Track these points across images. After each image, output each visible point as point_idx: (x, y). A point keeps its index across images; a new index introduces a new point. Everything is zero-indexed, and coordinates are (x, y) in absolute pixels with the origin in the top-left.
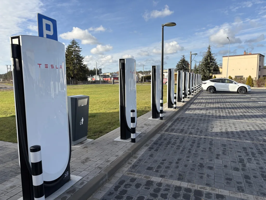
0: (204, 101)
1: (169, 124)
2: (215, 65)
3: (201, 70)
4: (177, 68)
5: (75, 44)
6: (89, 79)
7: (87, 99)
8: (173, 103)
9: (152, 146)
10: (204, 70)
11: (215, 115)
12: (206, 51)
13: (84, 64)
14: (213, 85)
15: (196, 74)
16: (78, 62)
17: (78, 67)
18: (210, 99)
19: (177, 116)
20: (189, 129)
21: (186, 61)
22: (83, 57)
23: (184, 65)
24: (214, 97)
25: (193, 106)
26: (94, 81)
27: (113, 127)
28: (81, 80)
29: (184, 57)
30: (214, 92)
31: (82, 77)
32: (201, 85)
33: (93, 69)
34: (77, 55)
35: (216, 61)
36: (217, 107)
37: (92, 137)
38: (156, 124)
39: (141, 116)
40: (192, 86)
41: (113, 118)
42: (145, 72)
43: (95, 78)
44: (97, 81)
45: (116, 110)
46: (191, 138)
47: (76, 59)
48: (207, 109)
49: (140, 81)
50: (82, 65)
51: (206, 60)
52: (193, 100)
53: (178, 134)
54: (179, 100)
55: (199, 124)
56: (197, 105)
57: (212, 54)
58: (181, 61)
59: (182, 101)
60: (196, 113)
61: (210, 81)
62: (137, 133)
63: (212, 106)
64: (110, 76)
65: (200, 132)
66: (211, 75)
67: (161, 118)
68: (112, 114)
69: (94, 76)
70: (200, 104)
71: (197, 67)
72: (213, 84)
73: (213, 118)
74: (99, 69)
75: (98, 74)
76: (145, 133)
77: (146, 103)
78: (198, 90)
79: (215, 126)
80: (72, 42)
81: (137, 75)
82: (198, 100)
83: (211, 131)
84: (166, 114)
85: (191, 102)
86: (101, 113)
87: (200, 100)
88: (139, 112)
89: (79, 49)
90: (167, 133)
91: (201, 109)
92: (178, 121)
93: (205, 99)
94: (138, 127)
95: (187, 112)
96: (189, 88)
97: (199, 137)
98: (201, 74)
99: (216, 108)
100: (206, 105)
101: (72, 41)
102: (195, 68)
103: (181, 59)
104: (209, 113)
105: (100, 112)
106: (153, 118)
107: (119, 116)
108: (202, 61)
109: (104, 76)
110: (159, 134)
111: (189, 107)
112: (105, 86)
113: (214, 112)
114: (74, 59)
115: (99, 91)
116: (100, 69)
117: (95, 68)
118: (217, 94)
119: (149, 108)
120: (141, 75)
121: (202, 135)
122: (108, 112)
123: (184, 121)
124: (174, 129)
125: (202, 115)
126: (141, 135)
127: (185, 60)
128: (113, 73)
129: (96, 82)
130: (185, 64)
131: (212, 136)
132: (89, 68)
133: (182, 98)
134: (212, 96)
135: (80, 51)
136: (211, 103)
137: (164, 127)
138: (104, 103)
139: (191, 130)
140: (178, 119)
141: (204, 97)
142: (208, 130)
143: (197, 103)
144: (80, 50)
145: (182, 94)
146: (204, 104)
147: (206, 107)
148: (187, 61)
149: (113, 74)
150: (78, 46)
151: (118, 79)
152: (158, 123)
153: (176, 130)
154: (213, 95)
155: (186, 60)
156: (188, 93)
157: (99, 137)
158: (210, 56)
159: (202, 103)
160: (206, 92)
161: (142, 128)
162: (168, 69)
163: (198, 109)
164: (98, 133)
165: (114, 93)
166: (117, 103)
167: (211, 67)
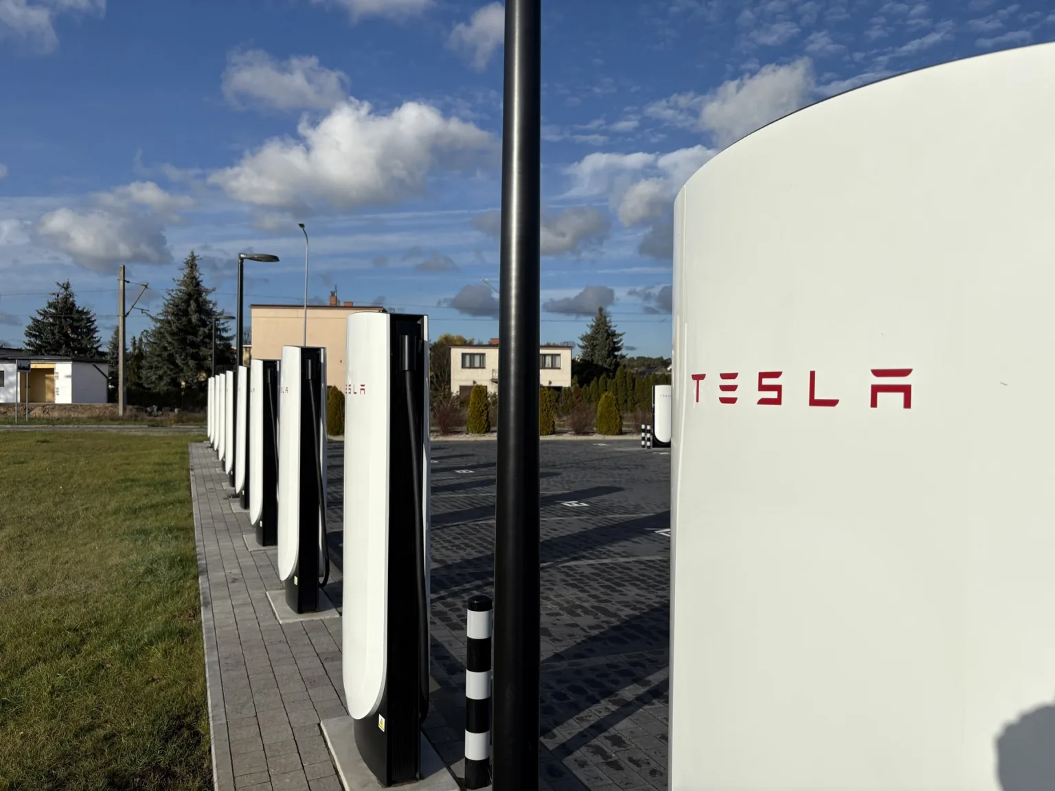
2: (221, 338)
3: (159, 356)
4: (32, 339)
10: (171, 356)
12: (180, 274)
21: (78, 311)
23: (70, 330)
29: (66, 289)
57: (207, 292)
58: (53, 311)
98: (161, 372)
103: (52, 299)
108: (162, 318)
127: (73, 305)
130: (75, 324)
148: (87, 313)
158: (197, 299)
167: (205, 343)
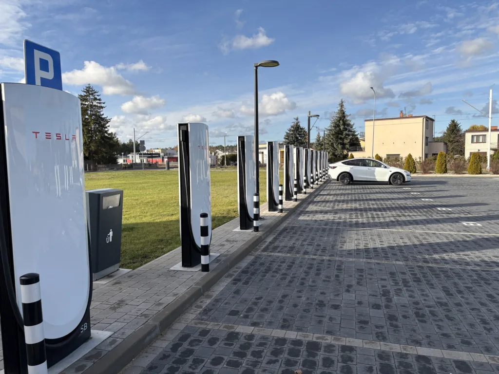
0: (331, 198)
1: (270, 239)
2: (353, 135)
3: (328, 144)
4: (286, 140)
5: (92, 94)
6: (121, 161)
7: (118, 196)
8: (278, 202)
9: (240, 277)
10: (332, 144)
11: (350, 221)
12: (337, 109)
13: (109, 132)
14: (348, 171)
15: (319, 152)
16: (98, 128)
17: (97, 138)
18: (341, 194)
19: (284, 225)
20: (304, 245)
21: (301, 128)
22: (107, 118)
23: (298, 136)
24: (350, 192)
25: (312, 208)
26: (129, 164)
27: (169, 247)
28: (104, 163)
29: (297, 120)
30: (350, 182)
31: (106, 156)
32: (327, 170)
33: (127, 142)
34: (95, 115)
35: (353, 128)
36: (353, 208)
37: (128, 265)
38: (247, 239)
39: (220, 226)
40: (312, 172)
41: (167, 231)
42: (228, 148)
43: (131, 159)
44: (136, 164)
45: (174, 218)
46: (306, 260)
47: (94, 123)
48: (336, 212)
49: (219, 163)
50: (106, 135)
51: (337, 126)
52: (314, 196)
53: (284, 255)
54: (289, 197)
55: (321, 238)
56: (320, 206)
57: (347, 116)
58: (293, 129)
59: (293, 198)
60: (317, 219)
61: (342, 163)
62: (213, 256)
63: (345, 206)
64: (162, 154)
65: (322, 250)
66: (345, 152)
67: (257, 229)
68: (166, 225)
69: (130, 155)
70: (324, 204)
71: (321, 138)
72: (347, 168)
73: (345, 226)
74: (139, 142)
75: (138, 151)
76: (226, 256)
77: (230, 204)
78: (323, 180)
79: (348, 240)
80: (85, 91)
81: (213, 154)
82: (322, 197)
83: (341, 247)
84: (265, 221)
85: (310, 200)
86: (144, 223)
87: (324, 197)
88: (217, 219)
89: (100, 103)
90: (265, 253)
91: (326, 212)
92: (285, 233)
93: (334, 195)
94: (214, 245)
95: (301, 218)
96: (305, 176)
97: (320, 258)
98: (329, 151)
99: (351, 210)
100: (334, 205)
101: (85, 88)
102: (318, 140)
103: (292, 124)
104: (340, 218)
105: (141, 221)
106: (241, 229)
107: (179, 228)
108: (329, 128)
109: (150, 154)
110: (251, 255)
111: (306, 208)
112: (152, 174)
113: (348, 217)
114: (89, 122)
115: (140, 183)
116: (143, 142)
117: (131, 140)
118: (356, 187)
119: (235, 212)
120: (221, 154)
121: (325, 256)
122: (158, 221)
123: (295, 233)
124: (279, 247)
125: (326, 222)
126: (219, 258)
127: (299, 126)
128: (166, 149)
129: (134, 167)
130: (300, 133)
131: (342, 257)
132: (119, 139)
133: (294, 194)
134: (346, 189)
135: (102, 107)
136: (343, 201)
137: (262, 243)
138: (149, 205)
139: (306, 247)
140: (285, 229)
141: (332, 191)
142: (336, 247)
143: (319, 202)
144: (103, 105)
145: (293, 186)
146: (332, 204)
147: (334, 209)
148: (304, 129)
149: (167, 152)
150: (98, 98)
151: (177, 161)
152: (250, 237)
153: (282, 249)
154: (348, 187)
155: (302, 126)
156: (305, 184)
157: (141, 265)
158: (343, 119)
159: (327, 202)
160: (335, 183)
161: (221, 247)
162: (267, 143)
163: (321, 212)
164: (140, 259)
165: (169, 187)
166: (176, 204)
167: (346, 138)
